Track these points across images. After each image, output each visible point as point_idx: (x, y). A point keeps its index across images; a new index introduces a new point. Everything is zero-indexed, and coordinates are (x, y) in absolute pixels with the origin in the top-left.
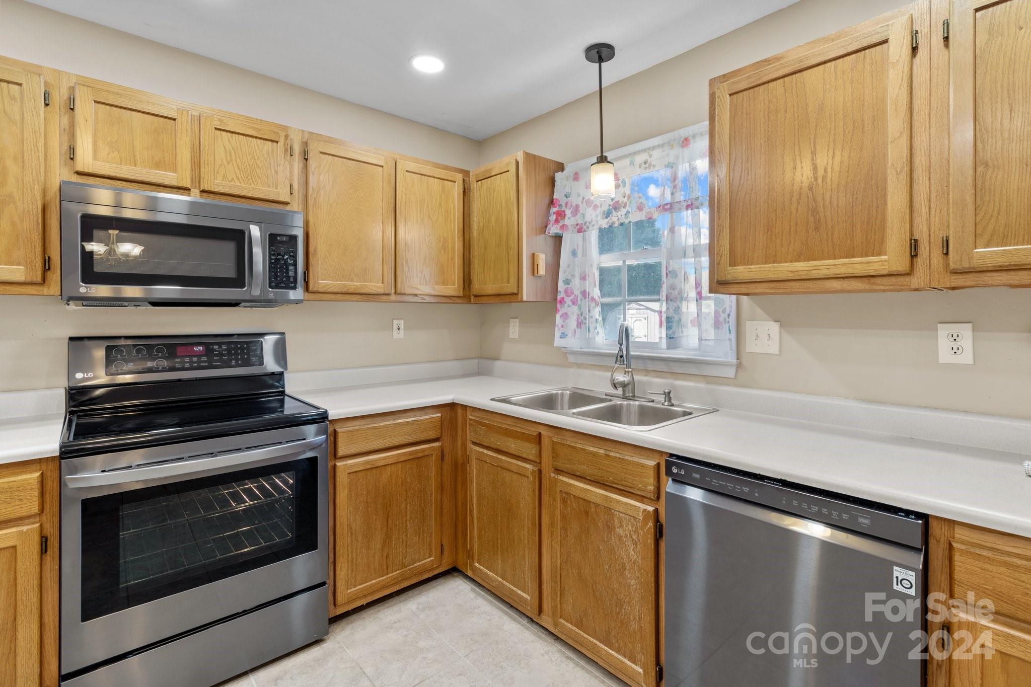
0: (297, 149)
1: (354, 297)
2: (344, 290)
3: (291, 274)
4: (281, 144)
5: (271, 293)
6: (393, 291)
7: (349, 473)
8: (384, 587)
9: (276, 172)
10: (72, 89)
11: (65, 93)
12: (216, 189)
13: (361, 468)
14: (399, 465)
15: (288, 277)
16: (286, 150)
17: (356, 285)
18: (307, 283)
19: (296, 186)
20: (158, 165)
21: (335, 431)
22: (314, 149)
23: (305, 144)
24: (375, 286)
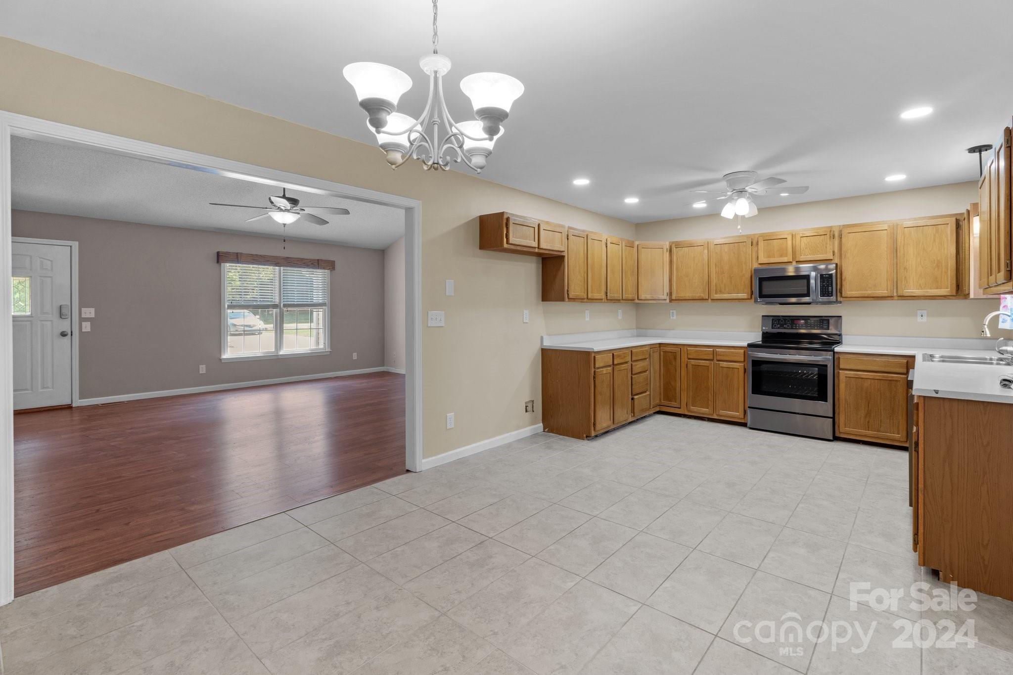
0: (837, 235)
1: (869, 299)
2: (862, 296)
3: (830, 290)
4: (828, 235)
5: (821, 299)
6: (895, 294)
7: (846, 377)
8: (865, 436)
9: (826, 247)
10: (758, 238)
11: (756, 240)
12: (801, 260)
13: (852, 376)
14: (876, 381)
15: (828, 292)
16: (830, 237)
17: (869, 292)
18: (841, 293)
19: (836, 251)
20: (781, 256)
21: (839, 357)
22: (845, 232)
23: (841, 231)
24: (884, 292)
